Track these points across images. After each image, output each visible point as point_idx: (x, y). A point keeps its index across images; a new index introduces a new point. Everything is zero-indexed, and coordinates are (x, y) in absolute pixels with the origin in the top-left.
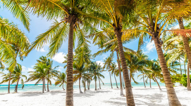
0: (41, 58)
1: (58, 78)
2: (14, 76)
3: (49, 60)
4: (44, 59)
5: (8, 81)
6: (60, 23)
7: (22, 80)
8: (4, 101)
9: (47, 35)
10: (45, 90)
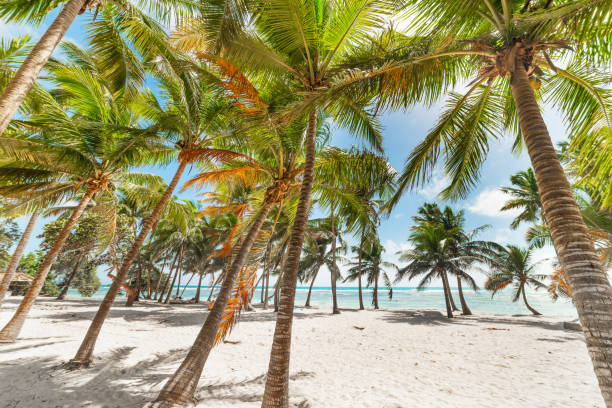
0: (422, 211)
1: (494, 265)
2: (368, 267)
3: (448, 211)
4: (430, 211)
5: (357, 279)
6: (468, 94)
7: (386, 276)
8: (357, 328)
9: (435, 142)
10: (455, 309)
